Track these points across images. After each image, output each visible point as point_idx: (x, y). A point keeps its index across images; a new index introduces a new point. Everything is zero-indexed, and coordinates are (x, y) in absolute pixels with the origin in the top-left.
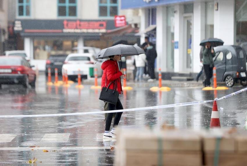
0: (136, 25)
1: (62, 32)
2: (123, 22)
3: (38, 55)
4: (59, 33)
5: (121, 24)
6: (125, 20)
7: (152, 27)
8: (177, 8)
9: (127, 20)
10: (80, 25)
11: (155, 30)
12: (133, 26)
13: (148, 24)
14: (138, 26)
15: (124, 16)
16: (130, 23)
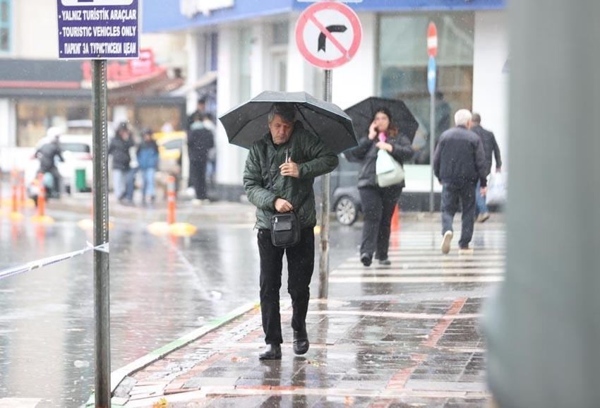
0: (178, 72)
1: (80, 88)
2: (147, 64)
3: (27, 138)
4: (74, 89)
5: (142, 68)
6: (151, 59)
7: (210, 76)
8: (257, 33)
9: (157, 59)
10: (119, 73)
11: (215, 83)
12: (171, 74)
13: (202, 69)
14: (183, 74)
15: (149, 51)
16: (164, 66)
